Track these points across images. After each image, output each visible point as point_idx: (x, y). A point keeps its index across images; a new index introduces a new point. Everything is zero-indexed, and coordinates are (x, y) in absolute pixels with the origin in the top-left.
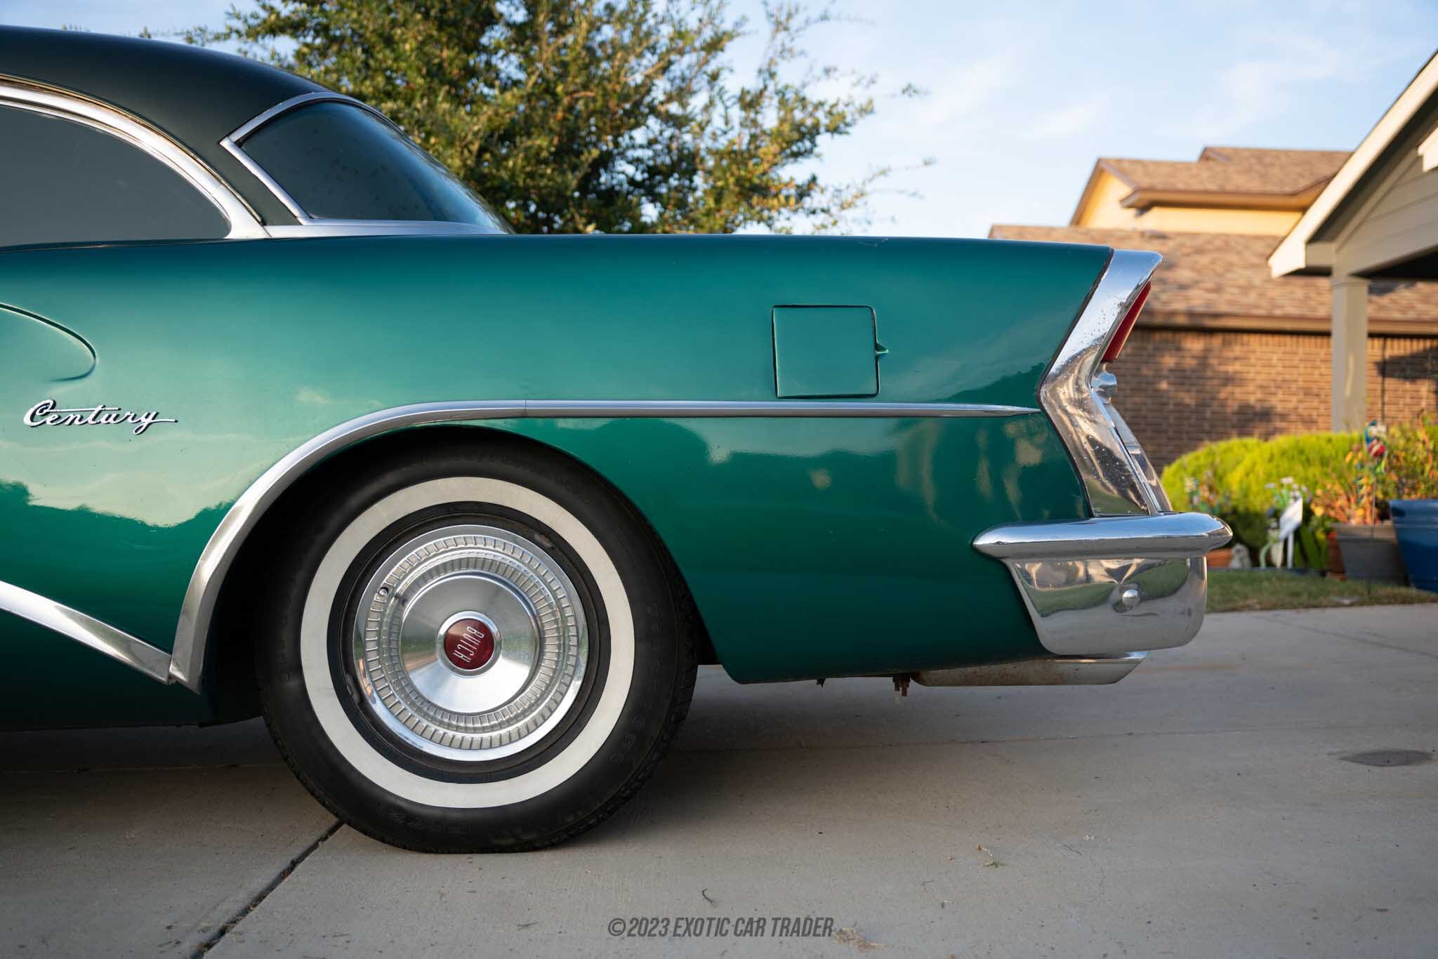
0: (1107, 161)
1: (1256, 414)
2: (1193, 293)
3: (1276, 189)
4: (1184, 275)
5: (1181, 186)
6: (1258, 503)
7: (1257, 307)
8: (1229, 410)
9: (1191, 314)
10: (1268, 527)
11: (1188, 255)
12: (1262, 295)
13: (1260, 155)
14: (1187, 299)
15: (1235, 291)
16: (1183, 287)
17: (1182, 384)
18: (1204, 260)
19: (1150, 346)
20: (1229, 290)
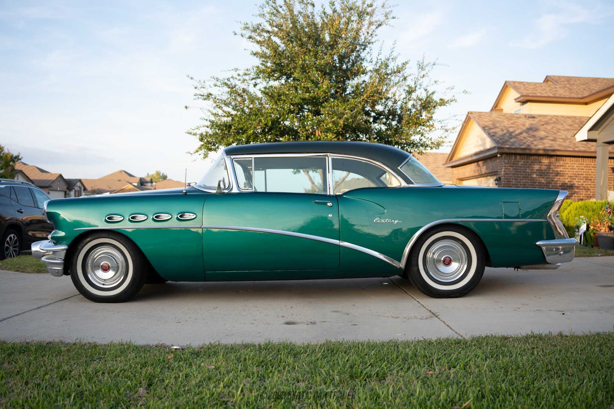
0: (509, 82)
1: (568, 186)
2: (545, 141)
3: (575, 96)
4: (542, 134)
5: (539, 94)
6: (572, 223)
7: (569, 147)
8: (558, 185)
9: (544, 150)
10: (575, 231)
11: (543, 125)
12: (571, 142)
13: (569, 79)
14: (543, 144)
15: (561, 140)
16: (542, 139)
17: (541, 175)
18: (549, 127)
19: (530, 161)
20: (558, 140)
